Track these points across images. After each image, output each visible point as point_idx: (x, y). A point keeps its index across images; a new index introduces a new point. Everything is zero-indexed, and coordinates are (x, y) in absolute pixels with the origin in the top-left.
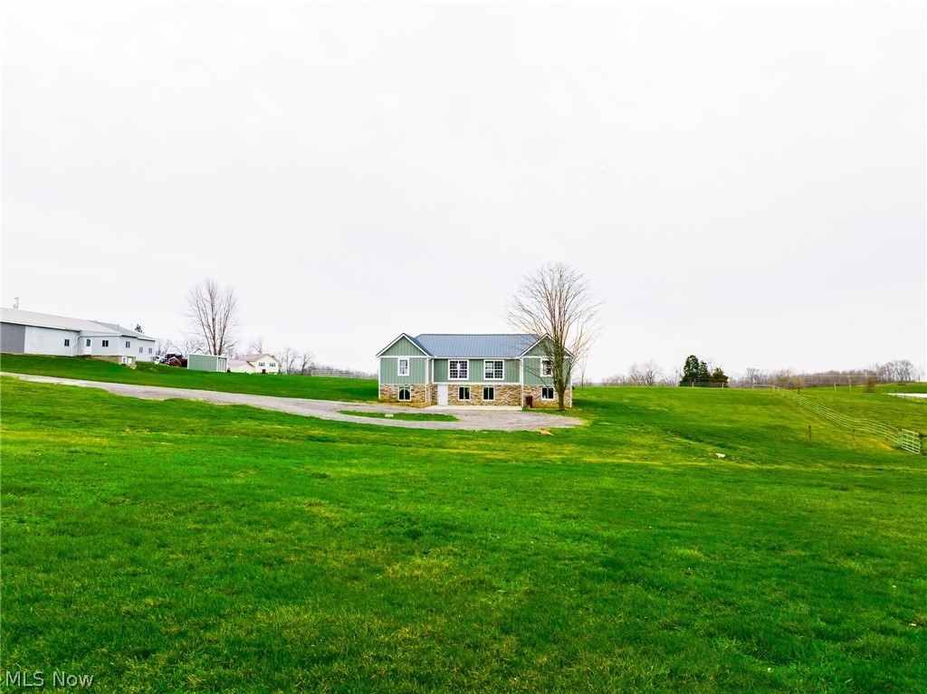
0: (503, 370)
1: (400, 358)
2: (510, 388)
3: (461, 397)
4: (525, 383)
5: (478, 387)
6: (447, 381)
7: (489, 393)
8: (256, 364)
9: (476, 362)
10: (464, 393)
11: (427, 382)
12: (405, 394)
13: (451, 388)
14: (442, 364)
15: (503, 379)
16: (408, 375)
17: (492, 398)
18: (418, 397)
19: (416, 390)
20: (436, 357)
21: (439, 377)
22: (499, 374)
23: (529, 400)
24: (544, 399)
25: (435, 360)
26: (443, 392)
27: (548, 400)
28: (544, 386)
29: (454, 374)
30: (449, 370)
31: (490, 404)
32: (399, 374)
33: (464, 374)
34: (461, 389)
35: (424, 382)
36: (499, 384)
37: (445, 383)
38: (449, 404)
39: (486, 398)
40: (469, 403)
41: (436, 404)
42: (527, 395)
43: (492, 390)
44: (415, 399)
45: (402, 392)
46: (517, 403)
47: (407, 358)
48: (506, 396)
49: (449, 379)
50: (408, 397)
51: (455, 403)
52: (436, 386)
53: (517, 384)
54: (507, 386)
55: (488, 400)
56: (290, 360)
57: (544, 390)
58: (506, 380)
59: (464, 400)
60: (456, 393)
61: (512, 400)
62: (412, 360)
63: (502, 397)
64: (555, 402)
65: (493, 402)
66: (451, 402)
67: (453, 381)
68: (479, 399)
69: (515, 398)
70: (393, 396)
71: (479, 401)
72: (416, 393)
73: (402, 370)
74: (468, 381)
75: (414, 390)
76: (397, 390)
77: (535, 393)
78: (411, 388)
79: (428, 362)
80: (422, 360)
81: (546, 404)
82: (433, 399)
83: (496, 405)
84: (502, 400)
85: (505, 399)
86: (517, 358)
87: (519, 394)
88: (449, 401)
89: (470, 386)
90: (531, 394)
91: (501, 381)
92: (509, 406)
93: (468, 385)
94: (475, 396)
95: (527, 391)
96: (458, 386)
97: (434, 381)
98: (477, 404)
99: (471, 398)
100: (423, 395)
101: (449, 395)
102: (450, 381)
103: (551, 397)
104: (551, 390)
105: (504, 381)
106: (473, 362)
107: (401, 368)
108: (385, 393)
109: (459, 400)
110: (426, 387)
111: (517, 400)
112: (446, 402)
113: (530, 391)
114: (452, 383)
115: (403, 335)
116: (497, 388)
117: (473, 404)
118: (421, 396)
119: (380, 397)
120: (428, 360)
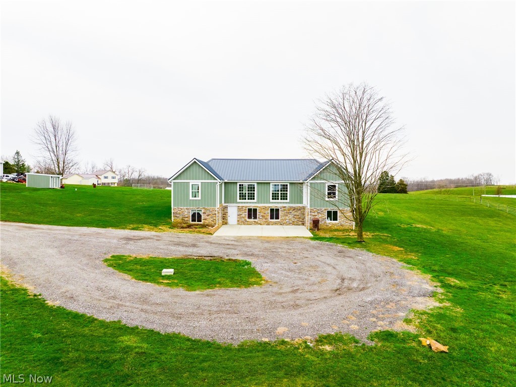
0: (288, 192)
1: (192, 182)
2: (294, 209)
3: (250, 218)
4: (311, 205)
5: (265, 208)
6: (237, 203)
7: (275, 214)
8: (102, 177)
9: (263, 185)
10: (252, 213)
11: (218, 205)
12: (197, 217)
13: (240, 209)
14: (231, 187)
15: (288, 201)
16: (200, 198)
17: (277, 218)
18: (210, 220)
19: (208, 213)
20: (226, 181)
21: (228, 199)
22: (284, 197)
23: (316, 223)
24: (328, 221)
25: (225, 183)
26: (233, 212)
27: (332, 222)
28: (329, 210)
29: (242, 197)
30: (238, 192)
31: (276, 223)
32: (191, 198)
33: (252, 197)
34: (250, 210)
35: (215, 205)
36: (284, 205)
37: (235, 204)
38: (238, 224)
39: (272, 218)
40: (257, 223)
41: (226, 224)
42: (312, 217)
43: (277, 210)
44: (207, 222)
45: (194, 215)
47: (198, 182)
48: (291, 216)
49: (238, 200)
50: (200, 220)
51: (245, 223)
52: (226, 207)
53: (301, 205)
54: (291, 208)
55: (274, 220)
56: (130, 173)
57: (329, 213)
58: (291, 202)
59: (252, 220)
60: (245, 214)
61: (296, 220)
62: (203, 184)
63: (287, 218)
64: (339, 224)
65: (279, 222)
66: (240, 222)
67: (242, 203)
68: (266, 219)
69: (300, 218)
70: (186, 219)
71: (266, 220)
72: (208, 216)
73: (194, 194)
74: (255, 203)
75: (205, 213)
76: (189, 212)
77: (320, 216)
78: (203, 211)
79: (219, 186)
80: (212, 184)
81: (331, 226)
82: (223, 219)
83: (281, 224)
84: (287, 221)
85: (290, 220)
86: (301, 181)
87: (304, 214)
88: (238, 221)
89: (257, 207)
90: (317, 217)
91: (286, 203)
92: (293, 226)
93: (256, 207)
94: (262, 216)
95: (313, 214)
96: (247, 207)
97: (225, 203)
98: (264, 224)
99: (259, 218)
100: (214, 218)
101: (238, 215)
102: (239, 203)
103: (335, 219)
104: (335, 213)
105: (289, 203)
106: (260, 185)
107: (192, 192)
108: (178, 215)
109: (248, 220)
110: (217, 210)
111: (301, 220)
112: (235, 222)
113: (316, 214)
114: (241, 205)
115: (195, 160)
116: (282, 209)
117: (260, 224)
118: (212, 219)
119: (173, 220)
120: (218, 184)
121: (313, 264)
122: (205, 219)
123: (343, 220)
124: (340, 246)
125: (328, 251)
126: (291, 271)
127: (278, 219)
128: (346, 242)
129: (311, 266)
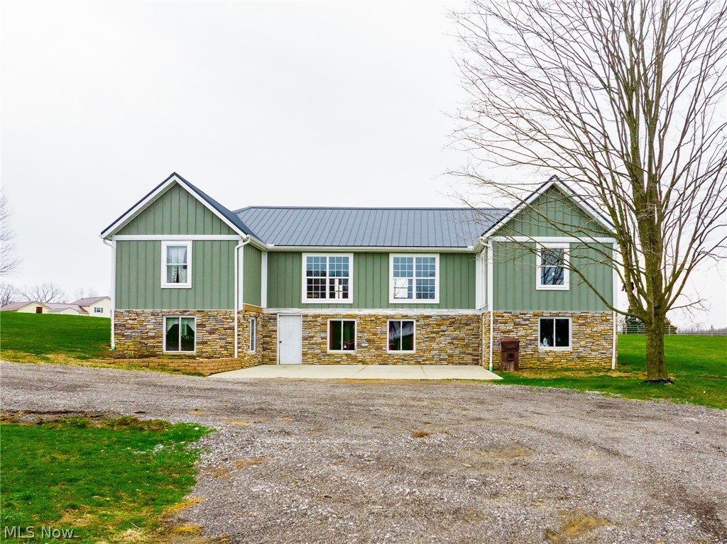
0: (437, 278)
1: (167, 240)
2: (453, 322)
3: (335, 346)
4: (496, 306)
5: (376, 320)
6: (301, 305)
7: (401, 335)
9: (370, 259)
10: (342, 334)
11: (240, 304)
12: (179, 338)
13: (309, 322)
14: (285, 265)
15: (436, 300)
16: (188, 285)
17: (408, 346)
18: (216, 345)
19: (211, 324)
20: (270, 246)
21: (279, 295)
22: (426, 291)
23: (509, 351)
24: (544, 348)
25: (270, 252)
26: (290, 332)
27: (555, 348)
28: (547, 316)
29: (316, 290)
30: (305, 278)
31: (403, 360)
32: (164, 284)
33: (340, 289)
34: (335, 325)
35: (230, 304)
36: (427, 312)
37: (296, 310)
38: (305, 362)
39: (394, 345)
40: (354, 360)
41: (272, 361)
42: (500, 336)
43: (408, 326)
44: (207, 349)
45: (172, 332)
46: (468, 358)
47: (186, 240)
48: (444, 341)
49: (305, 300)
50: (189, 344)
51: (321, 359)
52: (273, 318)
53: (470, 312)
54: (443, 318)
55: (401, 352)
57: (546, 326)
58: (443, 304)
59: (341, 352)
60: (323, 335)
61: (457, 352)
62: (200, 245)
63: (434, 345)
64: (574, 355)
65: (411, 356)
66: (310, 357)
67: (314, 306)
68: (377, 349)
69: (467, 346)
70: (150, 342)
71: (379, 352)
72: (211, 332)
73: (174, 273)
74: (350, 306)
75: (204, 326)
76: (161, 324)
77: (522, 333)
78: (197, 319)
79: (241, 251)
80: (225, 246)
81: (550, 359)
82: (264, 349)
83: (419, 363)
84: (433, 353)
85: (440, 350)
86: (470, 248)
87: (477, 336)
88: (304, 354)
89: (354, 317)
90: (512, 335)
91: (432, 306)
92: (451, 366)
93: (351, 316)
94: (368, 341)
95: (502, 327)
96: (327, 317)
97: (269, 306)
98: (372, 363)
99: (359, 346)
100: (229, 340)
101: (304, 339)
102: (307, 306)
103: (563, 341)
104: (563, 326)
105: (438, 306)
106: (362, 259)
107: (169, 267)
108: (128, 333)
109: (329, 351)
110: (236, 316)
111: (471, 350)
112: (298, 358)
113: (510, 327)
114: (311, 312)
115: (175, 178)
116: (422, 322)
117: (364, 362)
118: (222, 343)
119: (113, 345)
120: (241, 244)
121: (505, 439)
122: (204, 343)
123: (583, 343)
124: (595, 395)
125: (560, 403)
126: (385, 467)
127: (411, 348)
128: (611, 386)
129: (493, 446)
